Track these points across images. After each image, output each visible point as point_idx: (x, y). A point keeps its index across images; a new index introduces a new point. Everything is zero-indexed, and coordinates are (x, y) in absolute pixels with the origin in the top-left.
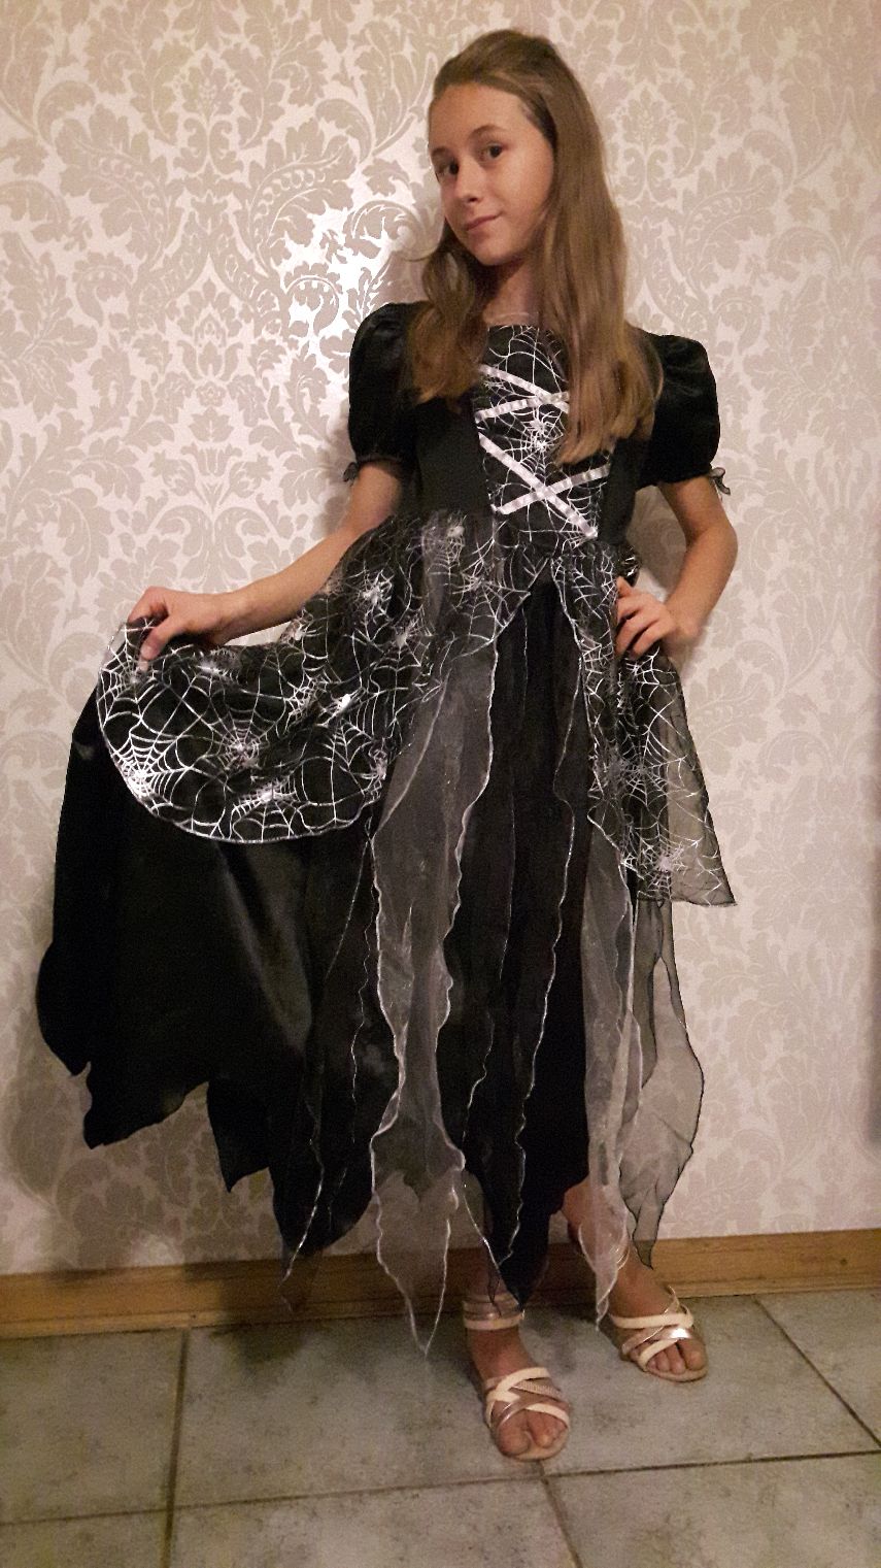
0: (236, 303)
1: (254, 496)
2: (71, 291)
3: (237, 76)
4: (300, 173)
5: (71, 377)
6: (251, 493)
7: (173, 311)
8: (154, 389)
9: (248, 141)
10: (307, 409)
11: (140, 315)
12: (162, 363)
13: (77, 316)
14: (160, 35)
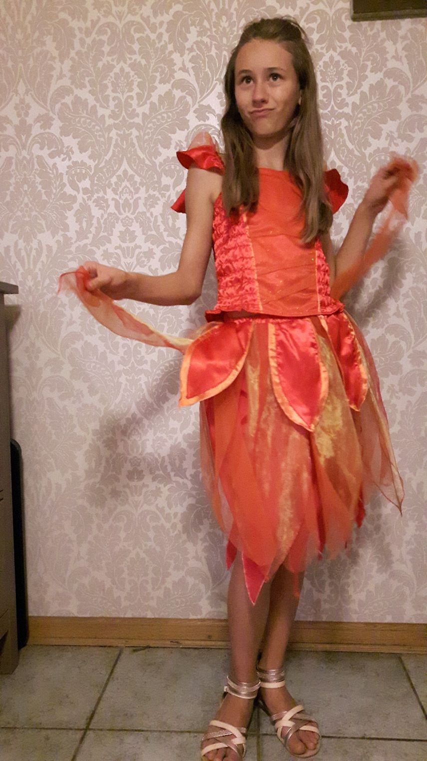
0: (137, 179)
1: (147, 267)
2: (65, 180)
3: (135, 74)
4: (165, 115)
5: (67, 218)
6: (146, 265)
7: (109, 185)
8: (102, 221)
9: (141, 103)
10: (170, 225)
11: (96, 188)
12: (105, 209)
13: (69, 190)
14: (101, 60)
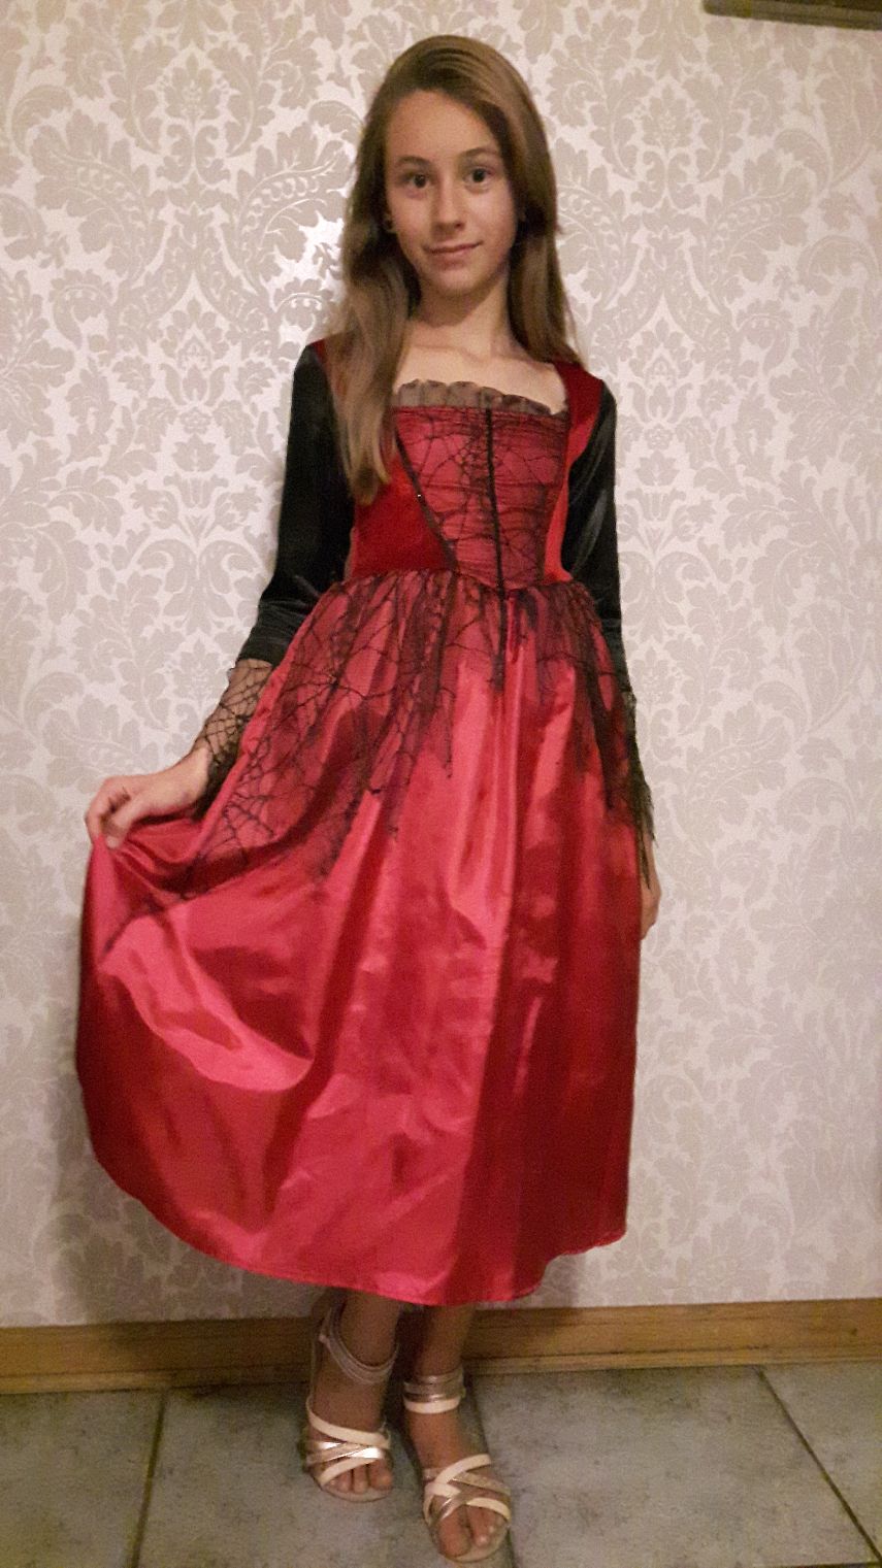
0: (222, 323)
1: (240, 529)
2: (47, 311)
3: (225, 77)
4: (291, 181)
5: (47, 403)
6: (238, 525)
7: (155, 334)
8: (135, 416)
9: (236, 147)
11: (121, 337)
12: (142, 387)
13: (54, 338)
14: (143, 34)
